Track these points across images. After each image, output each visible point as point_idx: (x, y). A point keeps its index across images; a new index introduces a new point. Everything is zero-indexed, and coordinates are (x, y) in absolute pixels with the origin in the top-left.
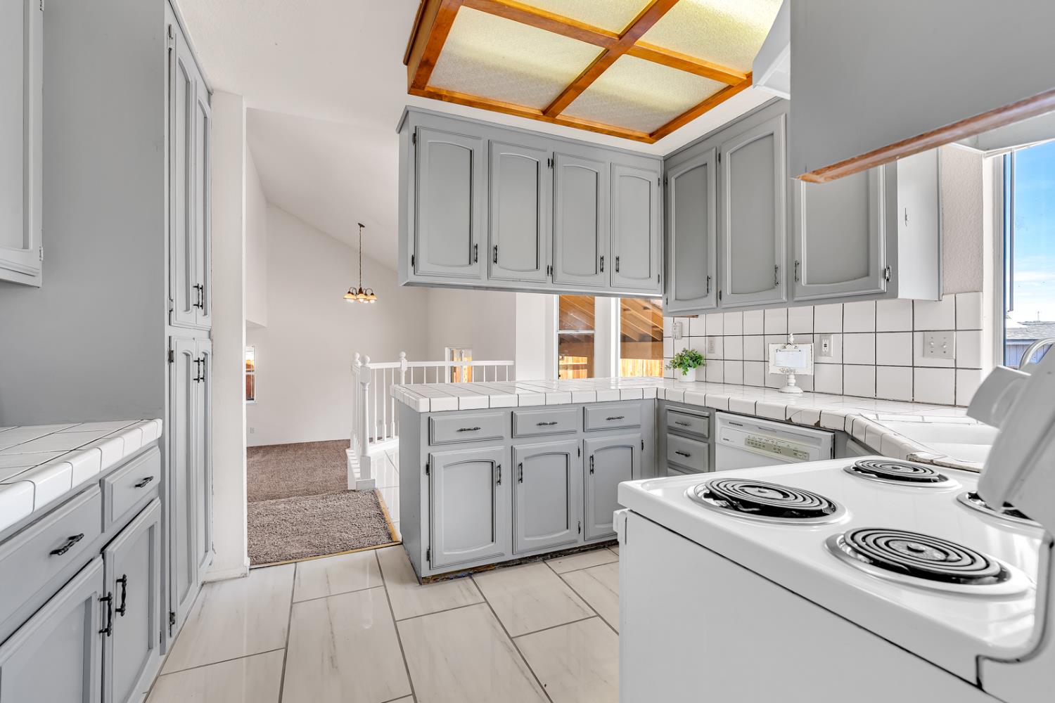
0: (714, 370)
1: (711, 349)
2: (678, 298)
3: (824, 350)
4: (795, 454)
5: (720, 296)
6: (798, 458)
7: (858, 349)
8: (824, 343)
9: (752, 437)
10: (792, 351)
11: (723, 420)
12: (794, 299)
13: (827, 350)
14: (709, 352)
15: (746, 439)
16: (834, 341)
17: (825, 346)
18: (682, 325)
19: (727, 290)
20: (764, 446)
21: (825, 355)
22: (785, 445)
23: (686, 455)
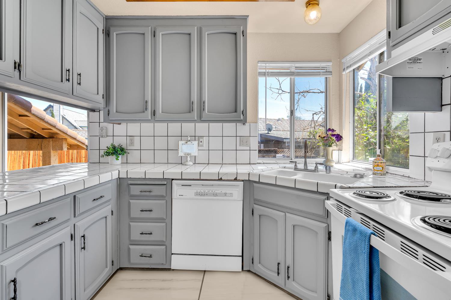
0: (134, 156)
1: (132, 143)
2: (118, 111)
3: (200, 144)
4: (225, 195)
5: (154, 113)
6: (227, 197)
7: (215, 143)
8: (200, 141)
9: (199, 191)
10: (190, 144)
11: (177, 184)
12: (201, 119)
13: (202, 144)
14: (129, 146)
15: (195, 193)
16: (205, 140)
17: (201, 142)
18: (107, 129)
19: (159, 111)
20: (207, 195)
21: (201, 146)
22: (219, 192)
23: (150, 211)
